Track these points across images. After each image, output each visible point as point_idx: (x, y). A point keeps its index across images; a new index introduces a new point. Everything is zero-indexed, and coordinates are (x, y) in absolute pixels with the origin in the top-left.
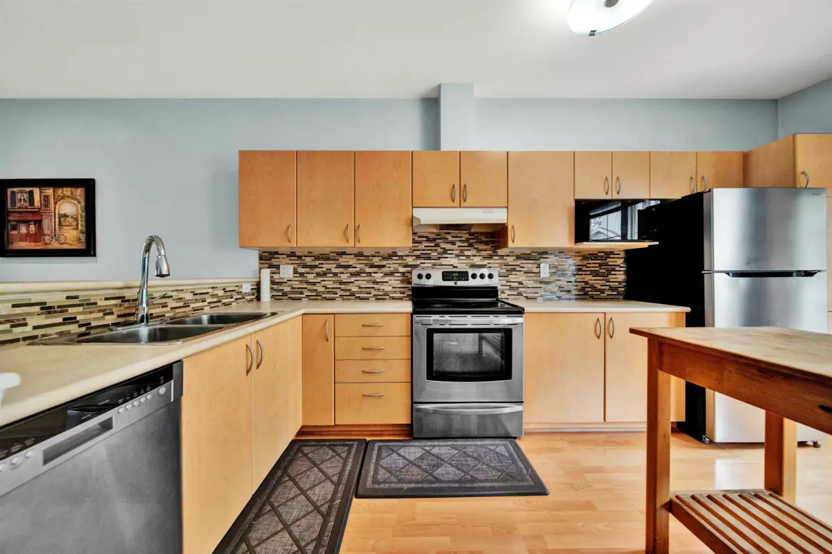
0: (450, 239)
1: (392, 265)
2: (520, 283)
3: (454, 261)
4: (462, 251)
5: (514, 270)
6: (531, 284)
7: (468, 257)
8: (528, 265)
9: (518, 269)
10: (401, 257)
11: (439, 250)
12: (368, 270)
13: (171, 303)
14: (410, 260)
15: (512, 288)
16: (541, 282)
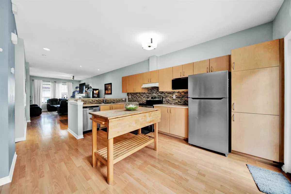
0: (154, 89)
1: (144, 95)
2: (169, 100)
3: (155, 94)
4: (156, 92)
5: (167, 96)
6: (171, 100)
7: (158, 93)
8: (170, 95)
9: (168, 96)
10: (146, 94)
11: (152, 92)
12: (141, 96)
13: (110, 101)
14: (147, 94)
15: (167, 101)
16: (174, 100)
